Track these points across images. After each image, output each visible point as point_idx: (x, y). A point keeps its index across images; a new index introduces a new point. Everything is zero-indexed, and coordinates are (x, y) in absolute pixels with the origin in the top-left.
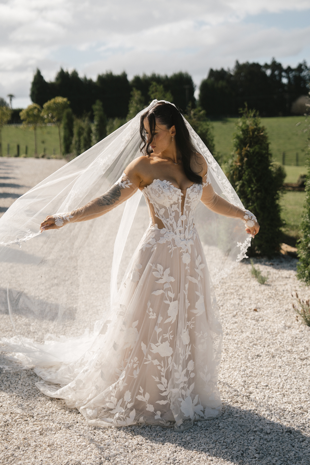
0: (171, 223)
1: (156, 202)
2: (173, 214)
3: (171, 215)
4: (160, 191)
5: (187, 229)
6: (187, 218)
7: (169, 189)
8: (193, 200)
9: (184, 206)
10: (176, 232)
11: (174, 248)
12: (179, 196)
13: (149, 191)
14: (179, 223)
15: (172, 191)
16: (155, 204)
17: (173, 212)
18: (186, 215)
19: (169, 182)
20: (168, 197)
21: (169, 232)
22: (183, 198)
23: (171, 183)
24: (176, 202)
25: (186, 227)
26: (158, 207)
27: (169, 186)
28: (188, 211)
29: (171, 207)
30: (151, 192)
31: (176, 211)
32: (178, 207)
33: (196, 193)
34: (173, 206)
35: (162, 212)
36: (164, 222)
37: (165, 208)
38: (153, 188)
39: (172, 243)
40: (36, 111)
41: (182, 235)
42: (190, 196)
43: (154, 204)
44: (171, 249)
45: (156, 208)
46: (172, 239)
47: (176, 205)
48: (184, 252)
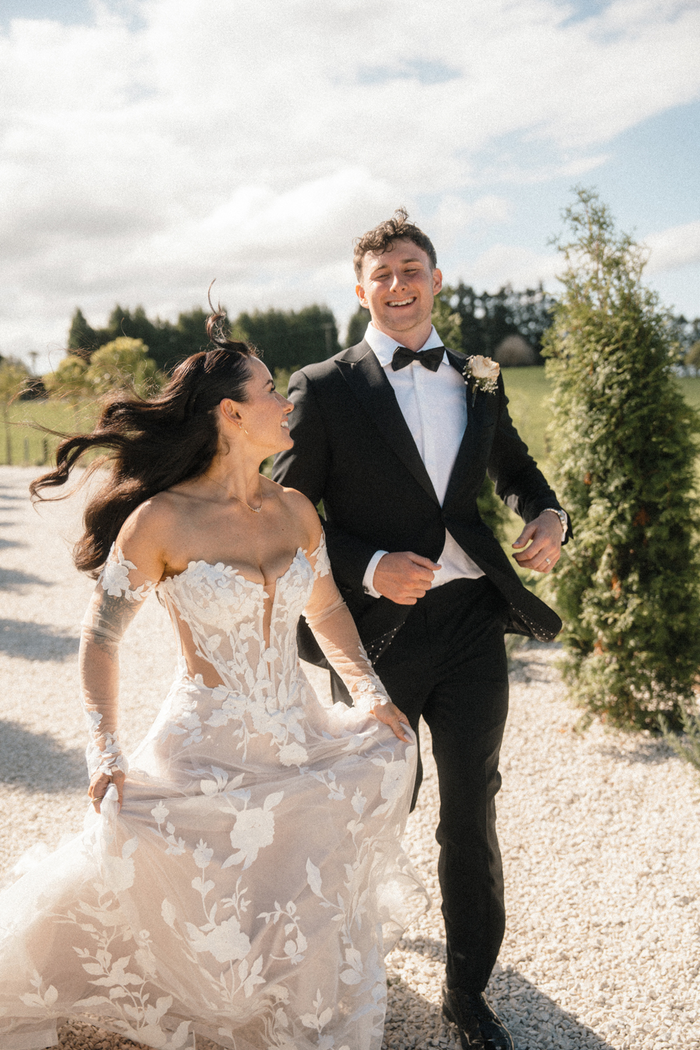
0: (240, 670)
1: (198, 620)
2: (245, 649)
3: (237, 651)
4: (207, 593)
5: (283, 682)
6: (280, 655)
7: (232, 587)
8: (293, 605)
9: (269, 624)
10: (253, 694)
11: (249, 736)
12: (259, 600)
13: (178, 588)
14: (262, 669)
15: (239, 590)
16: (197, 624)
17: (243, 642)
18: (277, 647)
19: (230, 568)
20: (230, 607)
21: (235, 696)
22: (269, 604)
23: (236, 571)
24: (251, 616)
25: (281, 677)
26: (202, 632)
27: (233, 579)
28: (280, 637)
29: (239, 631)
30: (183, 592)
31: (250, 640)
32: (256, 629)
33: (300, 586)
34: (243, 626)
35: (214, 643)
36: (221, 669)
37: (221, 632)
38: (188, 584)
39: (244, 723)
40: (77, 371)
41: (271, 703)
42: (285, 597)
43: (192, 623)
44: (242, 740)
45: (199, 634)
46: (243, 713)
47: (251, 625)
48: (282, 744)
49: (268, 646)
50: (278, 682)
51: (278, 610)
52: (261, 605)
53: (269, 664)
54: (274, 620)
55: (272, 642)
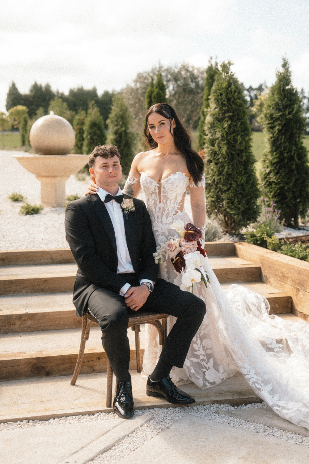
2: (153, 202)
5: (165, 215)
6: (164, 206)
8: (169, 190)
17: (153, 200)
18: (163, 203)
22: (160, 188)
24: (154, 191)
25: (164, 213)
28: (165, 200)
29: (152, 196)
31: (155, 199)
32: (156, 196)
42: (165, 186)
47: (154, 195)
48: (160, 235)
49: (160, 202)
50: (163, 215)
51: (163, 191)
52: (157, 188)
53: (160, 208)
54: (162, 194)
55: (162, 201)
